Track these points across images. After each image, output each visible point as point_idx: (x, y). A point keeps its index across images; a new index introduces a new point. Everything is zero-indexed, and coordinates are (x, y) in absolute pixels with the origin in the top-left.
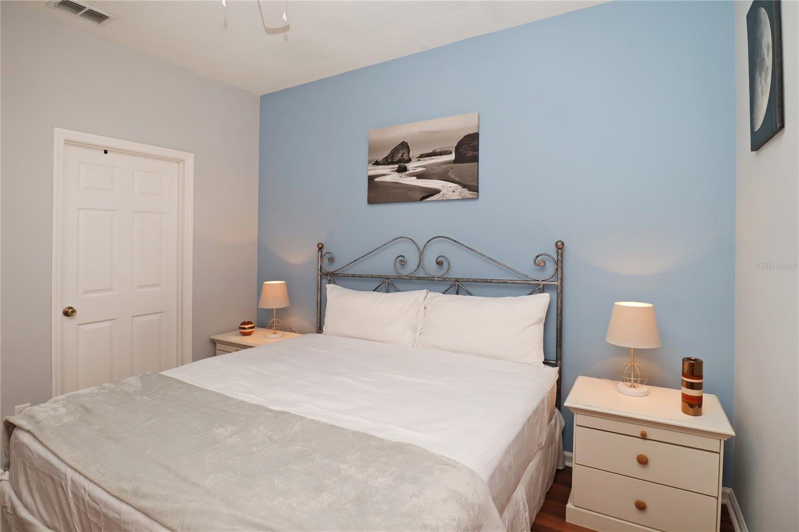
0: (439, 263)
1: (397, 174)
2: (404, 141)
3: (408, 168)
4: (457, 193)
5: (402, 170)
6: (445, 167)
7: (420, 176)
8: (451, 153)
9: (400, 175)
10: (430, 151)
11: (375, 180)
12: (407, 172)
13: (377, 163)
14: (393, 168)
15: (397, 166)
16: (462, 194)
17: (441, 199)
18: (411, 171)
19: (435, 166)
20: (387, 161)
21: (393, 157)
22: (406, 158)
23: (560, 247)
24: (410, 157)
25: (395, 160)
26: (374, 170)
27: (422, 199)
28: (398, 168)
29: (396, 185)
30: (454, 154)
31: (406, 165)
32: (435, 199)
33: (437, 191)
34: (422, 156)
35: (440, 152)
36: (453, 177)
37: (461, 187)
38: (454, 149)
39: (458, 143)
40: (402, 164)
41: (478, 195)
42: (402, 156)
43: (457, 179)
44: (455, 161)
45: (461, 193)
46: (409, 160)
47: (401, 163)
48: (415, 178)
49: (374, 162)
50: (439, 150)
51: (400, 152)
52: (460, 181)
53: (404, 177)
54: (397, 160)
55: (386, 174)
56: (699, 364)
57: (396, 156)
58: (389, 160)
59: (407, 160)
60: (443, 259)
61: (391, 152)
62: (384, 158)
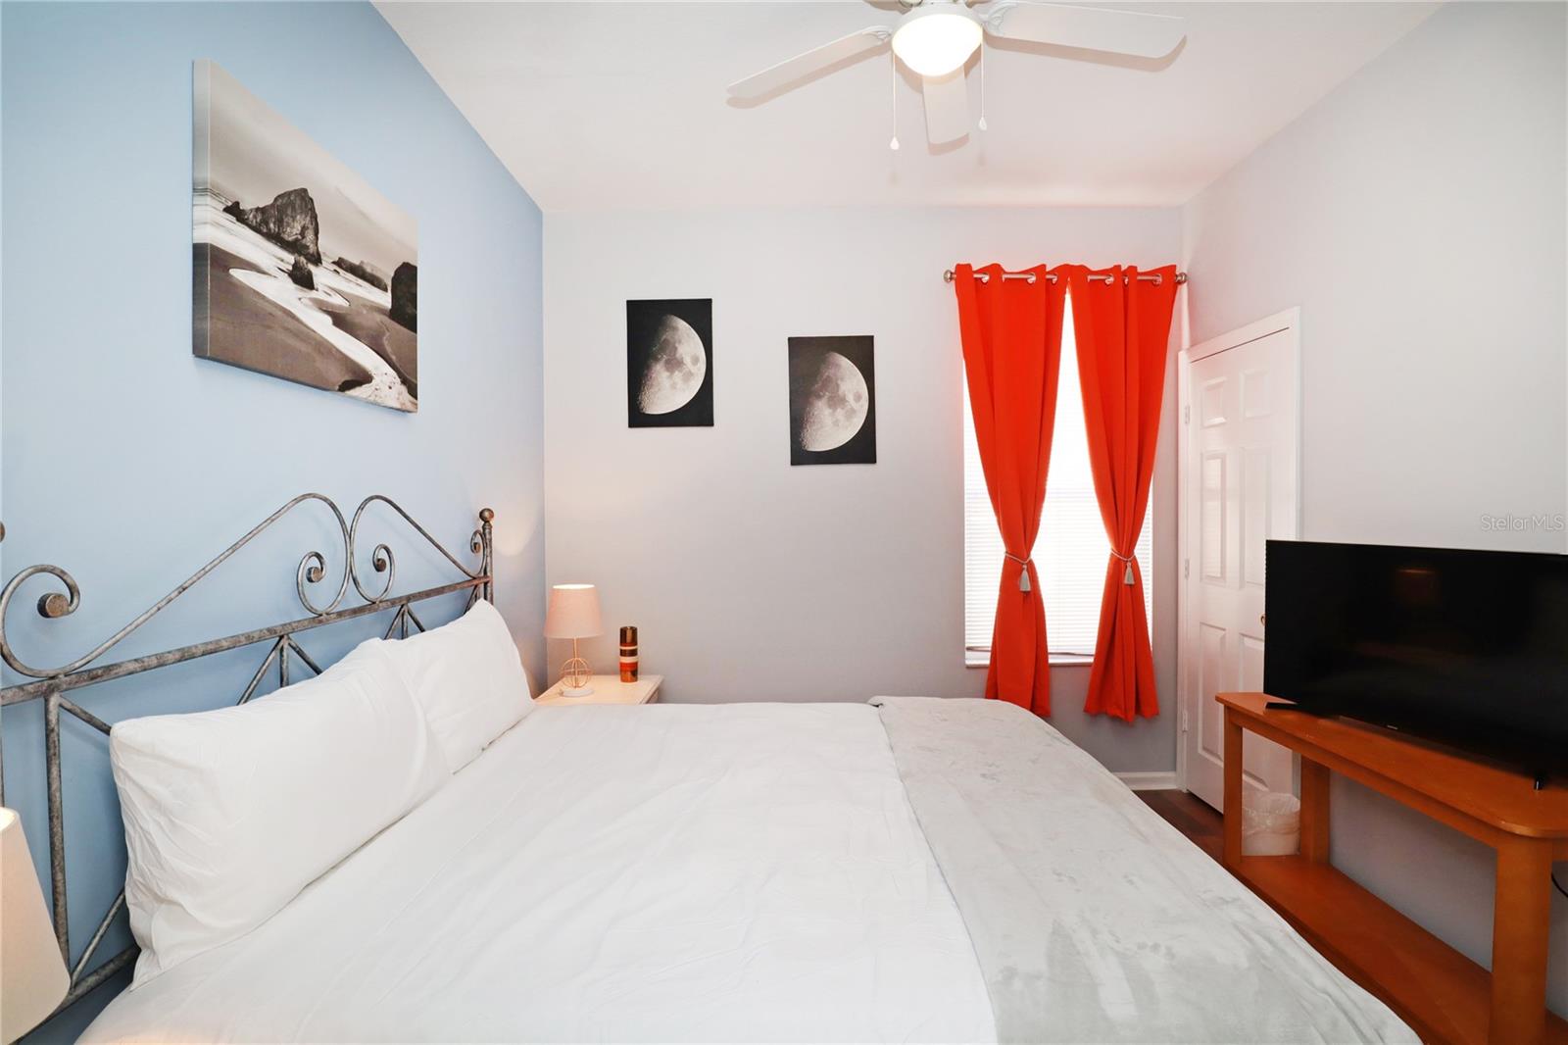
0: (379, 566)
1: (291, 286)
2: (305, 190)
3: (316, 280)
4: (394, 392)
5: (302, 278)
6: (378, 318)
7: (340, 320)
8: (386, 290)
9: (299, 294)
10: (354, 260)
11: (230, 271)
12: (313, 294)
13: (234, 210)
14: (282, 260)
15: (292, 259)
16: (400, 398)
17: (372, 399)
18: (320, 295)
19: (364, 306)
20: (267, 224)
21: (280, 222)
22: (312, 248)
23: (485, 517)
24: (320, 250)
25: (286, 237)
26: (229, 231)
27: (343, 387)
28: (293, 266)
29: (290, 319)
30: (390, 294)
31: (311, 267)
32: (364, 396)
33: (366, 377)
34: (341, 263)
35: (372, 276)
36: (388, 350)
37: (399, 381)
38: (390, 284)
39: (395, 273)
40: (302, 259)
41: (416, 406)
42: (302, 234)
43: (394, 358)
44: (392, 314)
45: (399, 393)
46: (317, 260)
47: (300, 254)
48: (329, 320)
49: (230, 204)
50: (369, 270)
51: (298, 217)
52: (398, 366)
53: (306, 305)
54: (290, 239)
55: (264, 266)
56: (634, 631)
57: (288, 225)
58: (272, 226)
59: (312, 255)
60: (383, 555)
61: (276, 200)
62: (258, 209)
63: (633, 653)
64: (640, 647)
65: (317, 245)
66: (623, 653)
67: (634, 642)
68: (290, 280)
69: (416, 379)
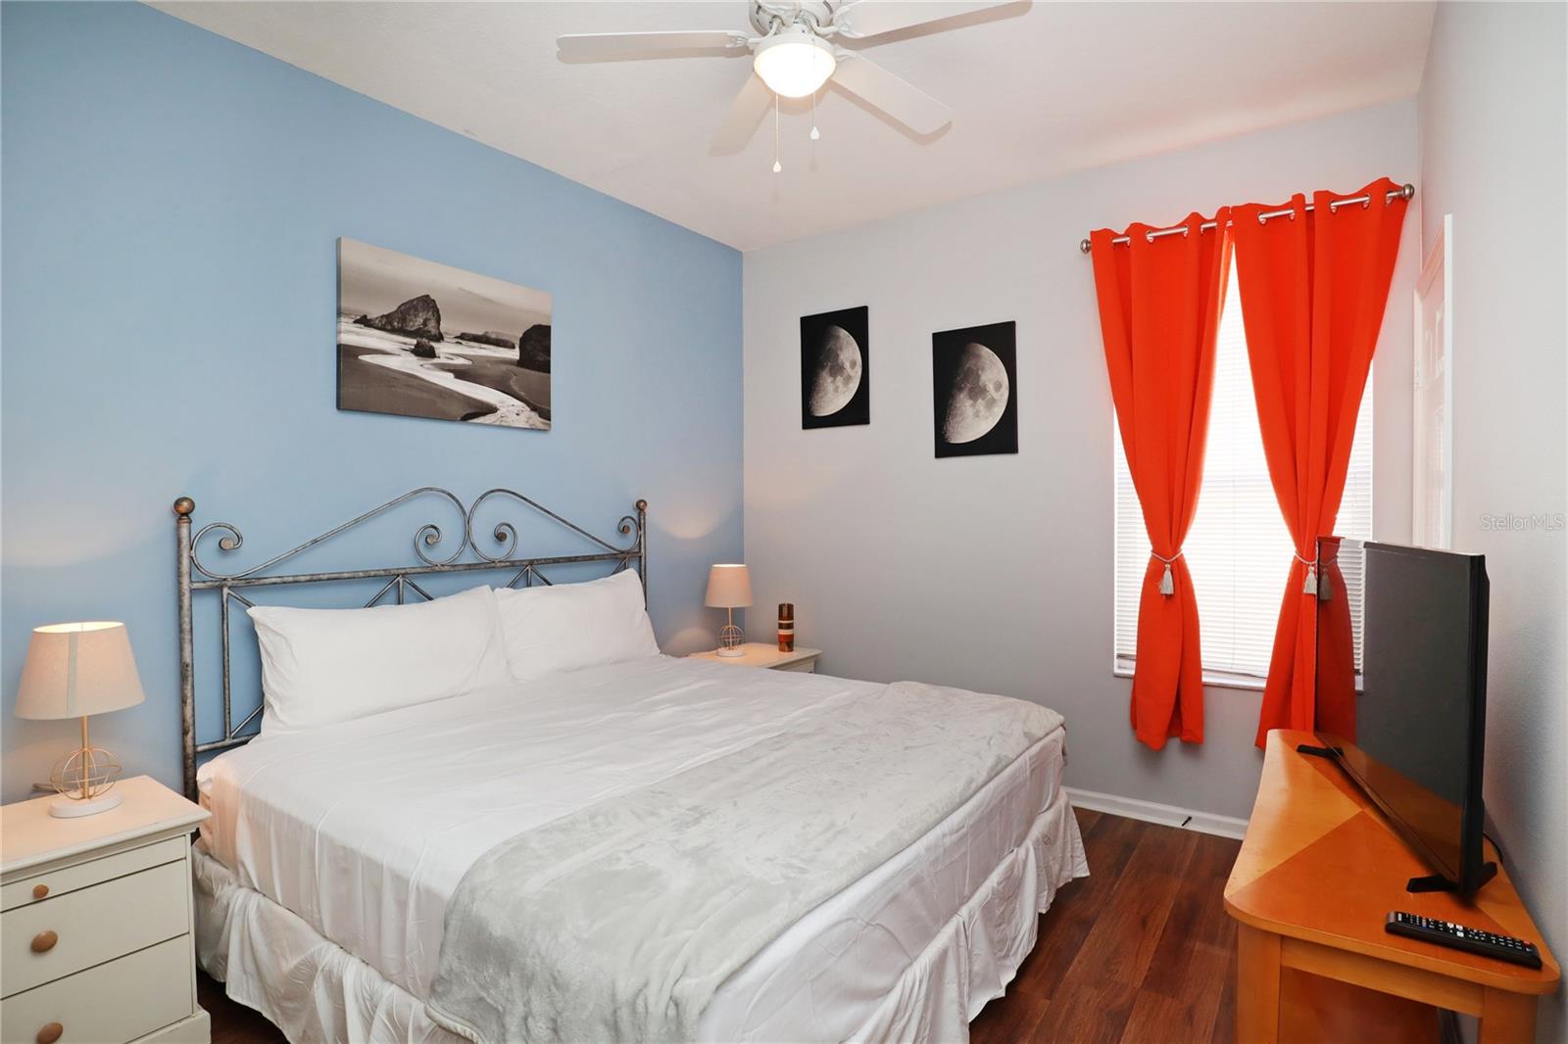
0: (500, 537)
1: (413, 358)
2: (428, 296)
3: (437, 352)
4: (523, 417)
5: (424, 352)
6: (504, 368)
7: (461, 374)
8: (513, 347)
9: (422, 363)
10: (480, 332)
11: (360, 357)
12: (436, 361)
13: (364, 321)
14: (405, 344)
15: (415, 342)
16: (531, 421)
17: (498, 423)
18: (442, 360)
19: (488, 361)
20: (391, 323)
21: (403, 320)
22: (434, 331)
23: (640, 507)
24: (442, 331)
25: (409, 329)
26: (358, 334)
27: (466, 418)
28: (416, 346)
29: (411, 379)
30: (517, 349)
31: (433, 344)
32: (488, 422)
33: (490, 409)
34: (463, 337)
35: (497, 340)
36: (516, 388)
37: (529, 409)
38: (518, 342)
39: (524, 334)
40: (425, 340)
41: (549, 425)
42: (425, 324)
43: (522, 393)
44: (521, 363)
45: (529, 418)
46: (439, 338)
47: (422, 337)
48: (451, 375)
49: (358, 318)
50: (494, 336)
51: (421, 314)
52: (527, 398)
53: (428, 369)
54: (412, 329)
55: (389, 350)
56: (790, 607)
57: (410, 321)
58: (396, 324)
59: (435, 336)
60: (505, 530)
61: (400, 307)
62: (383, 316)
63: (790, 626)
64: (796, 621)
65: (439, 328)
66: (781, 626)
67: (790, 616)
68: (413, 355)
69: (549, 405)
